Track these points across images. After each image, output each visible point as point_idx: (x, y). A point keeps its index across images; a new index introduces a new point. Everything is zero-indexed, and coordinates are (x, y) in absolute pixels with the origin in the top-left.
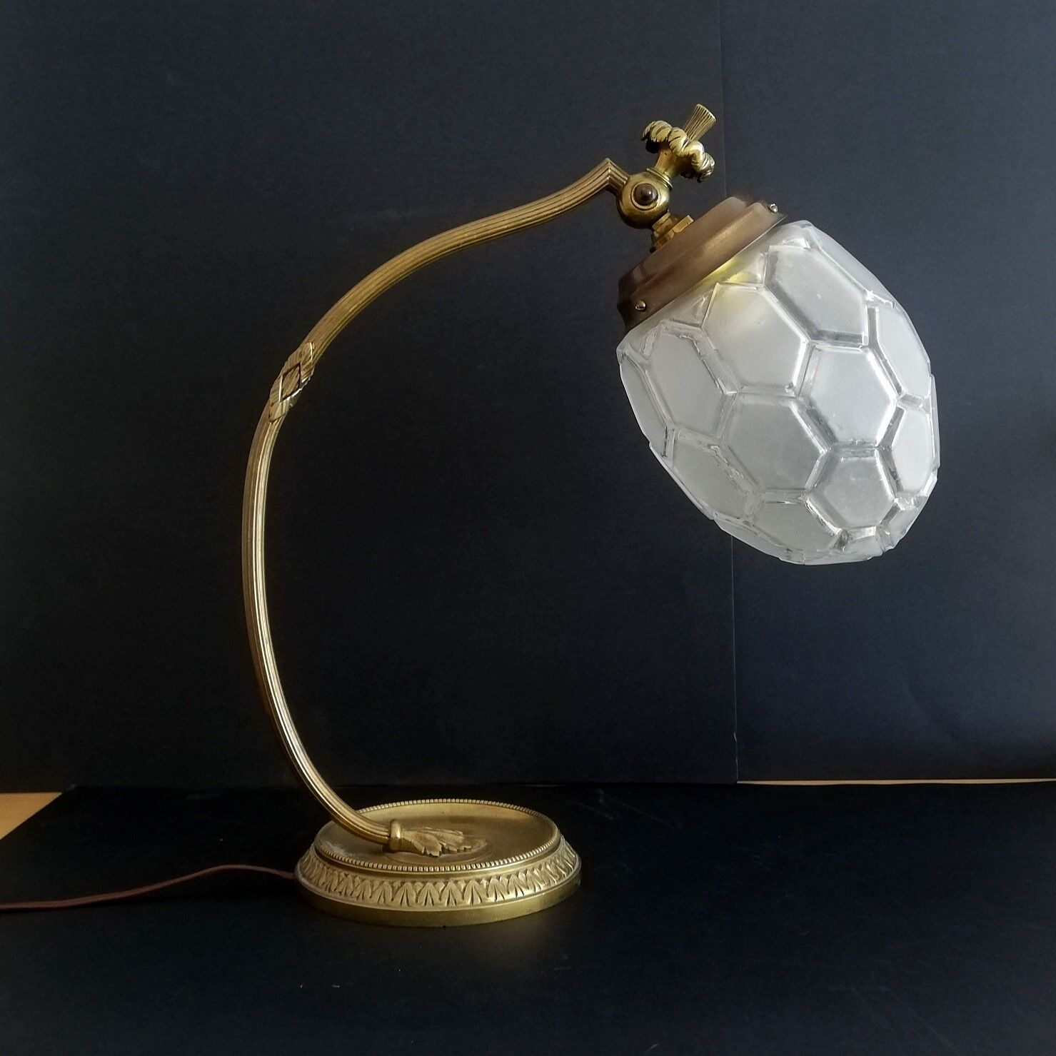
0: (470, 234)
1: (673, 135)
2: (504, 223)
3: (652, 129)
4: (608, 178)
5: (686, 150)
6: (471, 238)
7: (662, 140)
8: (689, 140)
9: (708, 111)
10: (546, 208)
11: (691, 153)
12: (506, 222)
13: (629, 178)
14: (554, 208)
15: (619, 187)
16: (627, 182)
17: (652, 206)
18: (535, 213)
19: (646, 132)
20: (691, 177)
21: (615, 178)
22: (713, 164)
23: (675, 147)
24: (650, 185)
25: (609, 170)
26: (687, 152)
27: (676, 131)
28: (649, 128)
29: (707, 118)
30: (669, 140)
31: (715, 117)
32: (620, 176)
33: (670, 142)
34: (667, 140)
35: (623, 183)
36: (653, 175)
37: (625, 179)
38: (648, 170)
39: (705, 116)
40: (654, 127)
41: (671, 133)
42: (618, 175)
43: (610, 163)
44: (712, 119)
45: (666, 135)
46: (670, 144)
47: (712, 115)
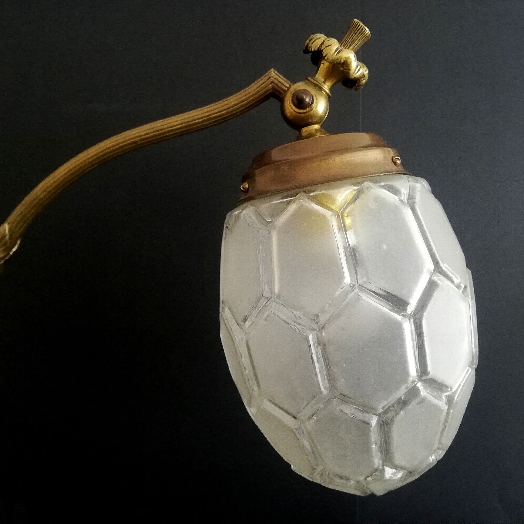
0: (146, 132)
1: (327, 43)
2: (176, 123)
3: (310, 40)
4: (271, 85)
5: (337, 57)
6: (147, 136)
7: (316, 49)
8: (342, 48)
10: (215, 111)
11: (343, 60)
12: (178, 122)
13: (290, 86)
14: (222, 111)
15: (281, 93)
16: (288, 88)
17: (307, 109)
18: (204, 115)
19: (306, 44)
21: (277, 85)
23: (327, 54)
24: (307, 90)
25: (272, 78)
26: (338, 59)
27: (329, 40)
28: (308, 41)
29: (362, 30)
30: (322, 49)
31: (370, 30)
32: (282, 84)
33: (323, 50)
34: (321, 49)
35: (284, 90)
36: (313, 83)
37: (286, 87)
38: (309, 78)
39: (360, 30)
40: (312, 39)
41: (324, 43)
42: (280, 82)
43: (274, 72)
44: (367, 32)
45: (320, 45)
46: (323, 53)
47: (367, 29)
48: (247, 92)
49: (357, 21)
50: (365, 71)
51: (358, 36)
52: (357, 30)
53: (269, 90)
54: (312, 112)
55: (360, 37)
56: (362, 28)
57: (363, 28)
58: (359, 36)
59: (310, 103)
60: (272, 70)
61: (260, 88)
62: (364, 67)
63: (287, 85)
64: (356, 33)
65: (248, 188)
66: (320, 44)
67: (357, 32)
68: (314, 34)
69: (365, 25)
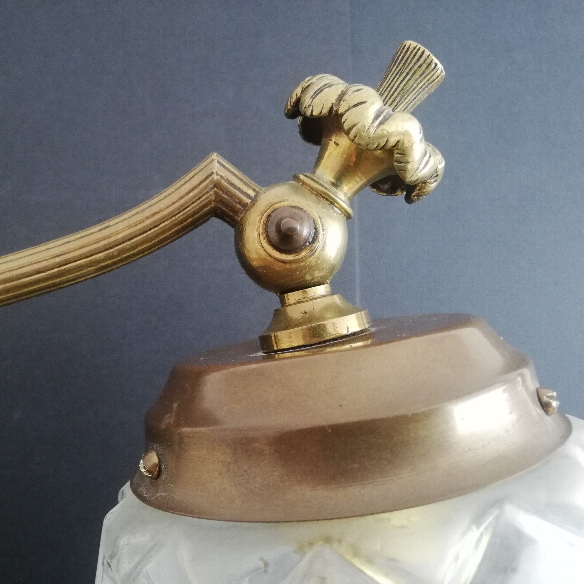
1: (351, 99)
3: (304, 90)
4: (212, 192)
5: (379, 131)
7: (325, 111)
8: (388, 110)
9: (427, 52)
11: (392, 141)
13: (257, 193)
15: (236, 212)
16: (254, 200)
17: (303, 254)
19: (294, 99)
20: (392, 191)
21: (228, 193)
22: (441, 166)
23: (354, 126)
24: (301, 209)
25: (215, 177)
26: (382, 136)
27: (358, 90)
28: (299, 91)
29: (428, 67)
30: (340, 112)
31: (444, 68)
32: (238, 189)
33: (342, 115)
34: (337, 111)
35: (245, 205)
36: (312, 189)
37: (248, 196)
38: (301, 177)
39: (425, 66)
40: (308, 86)
41: (346, 97)
42: (233, 185)
43: (219, 162)
44: (439, 72)
45: (334, 102)
46: (343, 120)
47: (440, 66)
48: (155, 209)
49: (416, 46)
50: (440, 164)
51: (418, 81)
52: (417, 66)
53: (210, 203)
54: (313, 260)
55: (422, 84)
56: (428, 61)
57: (431, 62)
58: (420, 79)
59: (311, 240)
60: (215, 156)
61: (187, 198)
62: (437, 154)
63: (252, 193)
64: (413, 75)
65: (159, 466)
66: (333, 99)
67: (415, 72)
68: (314, 74)
69: (435, 56)
